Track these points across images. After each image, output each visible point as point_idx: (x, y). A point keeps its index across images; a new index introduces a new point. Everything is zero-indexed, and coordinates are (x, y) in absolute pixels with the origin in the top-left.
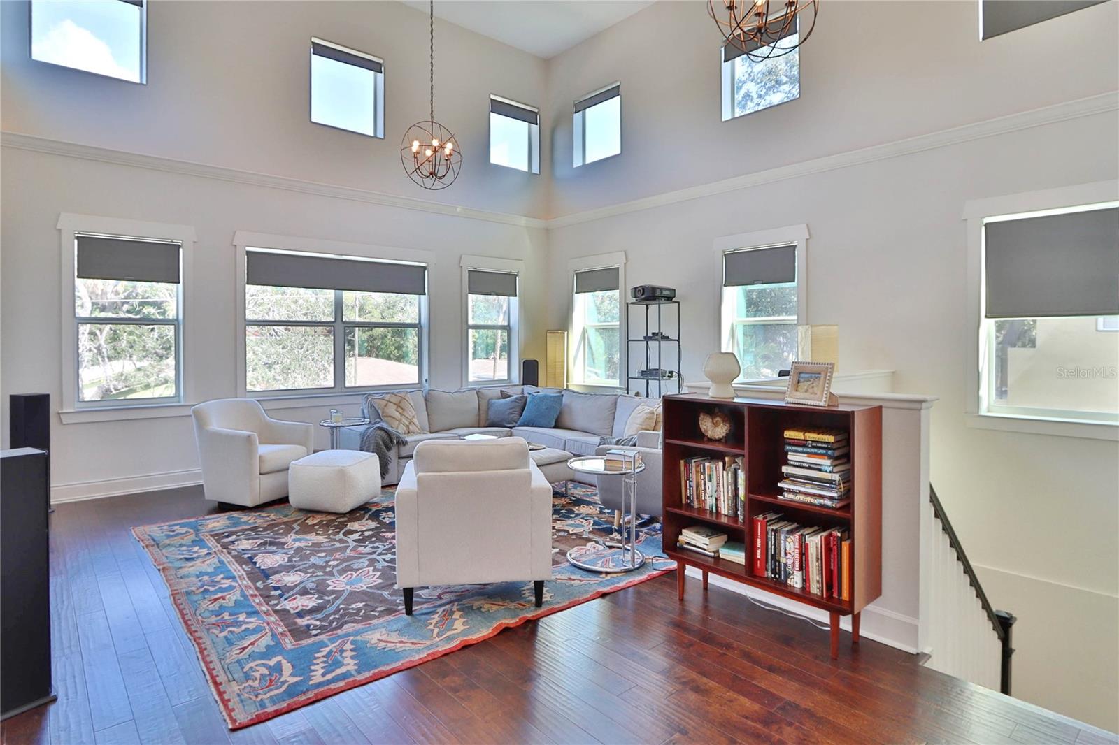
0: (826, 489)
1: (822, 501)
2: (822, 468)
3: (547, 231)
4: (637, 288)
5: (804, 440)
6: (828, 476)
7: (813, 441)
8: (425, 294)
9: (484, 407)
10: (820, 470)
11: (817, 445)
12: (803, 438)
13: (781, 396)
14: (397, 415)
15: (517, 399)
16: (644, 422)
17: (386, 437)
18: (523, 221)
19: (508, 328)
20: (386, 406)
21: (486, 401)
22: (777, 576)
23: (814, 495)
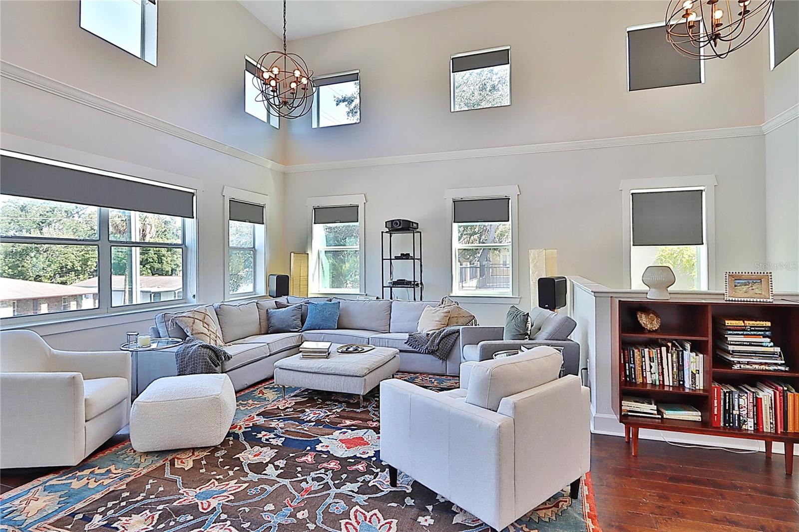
0: (771, 358)
1: (776, 368)
2: (764, 344)
3: (284, 174)
4: (394, 220)
5: (744, 326)
6: (772, 350)
7: (751, 327)
8: (193, 218)
9: (264, 316)
10: (762, 346)
11: (754, 329)
12: (743, 325)
13: (722, 297)
14: (206, 331)
15: (296, 307)
16: (443, 319)
17: (213, 355)
18: (270, 164)
19: (253, 249)
20: (194, 323)
21: (265, 311)
22: (731, 425)
23: (761, 364)
